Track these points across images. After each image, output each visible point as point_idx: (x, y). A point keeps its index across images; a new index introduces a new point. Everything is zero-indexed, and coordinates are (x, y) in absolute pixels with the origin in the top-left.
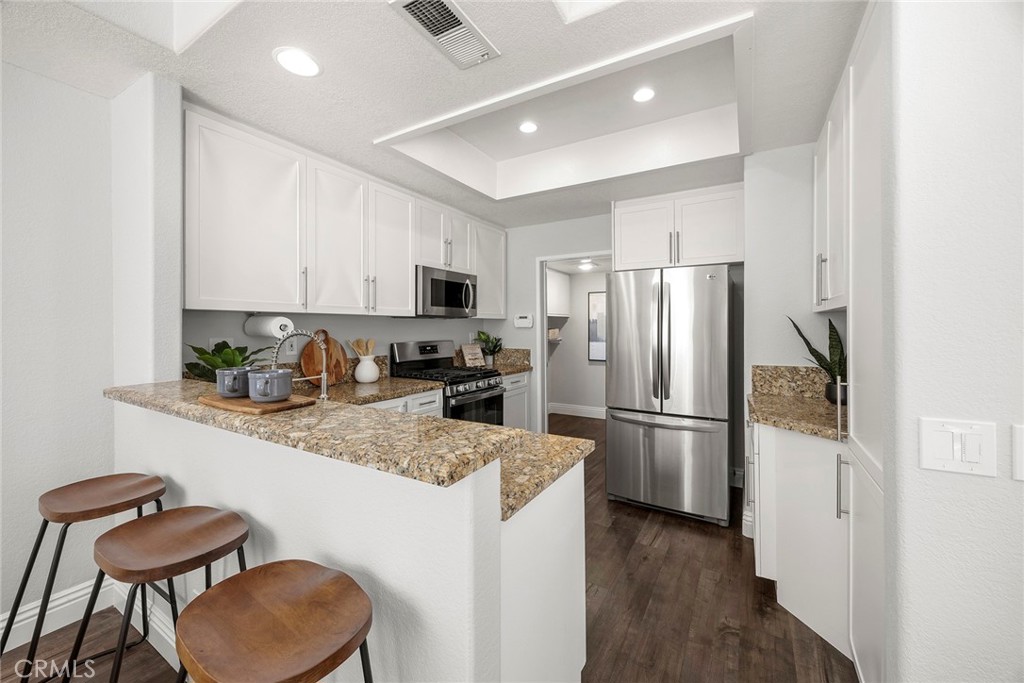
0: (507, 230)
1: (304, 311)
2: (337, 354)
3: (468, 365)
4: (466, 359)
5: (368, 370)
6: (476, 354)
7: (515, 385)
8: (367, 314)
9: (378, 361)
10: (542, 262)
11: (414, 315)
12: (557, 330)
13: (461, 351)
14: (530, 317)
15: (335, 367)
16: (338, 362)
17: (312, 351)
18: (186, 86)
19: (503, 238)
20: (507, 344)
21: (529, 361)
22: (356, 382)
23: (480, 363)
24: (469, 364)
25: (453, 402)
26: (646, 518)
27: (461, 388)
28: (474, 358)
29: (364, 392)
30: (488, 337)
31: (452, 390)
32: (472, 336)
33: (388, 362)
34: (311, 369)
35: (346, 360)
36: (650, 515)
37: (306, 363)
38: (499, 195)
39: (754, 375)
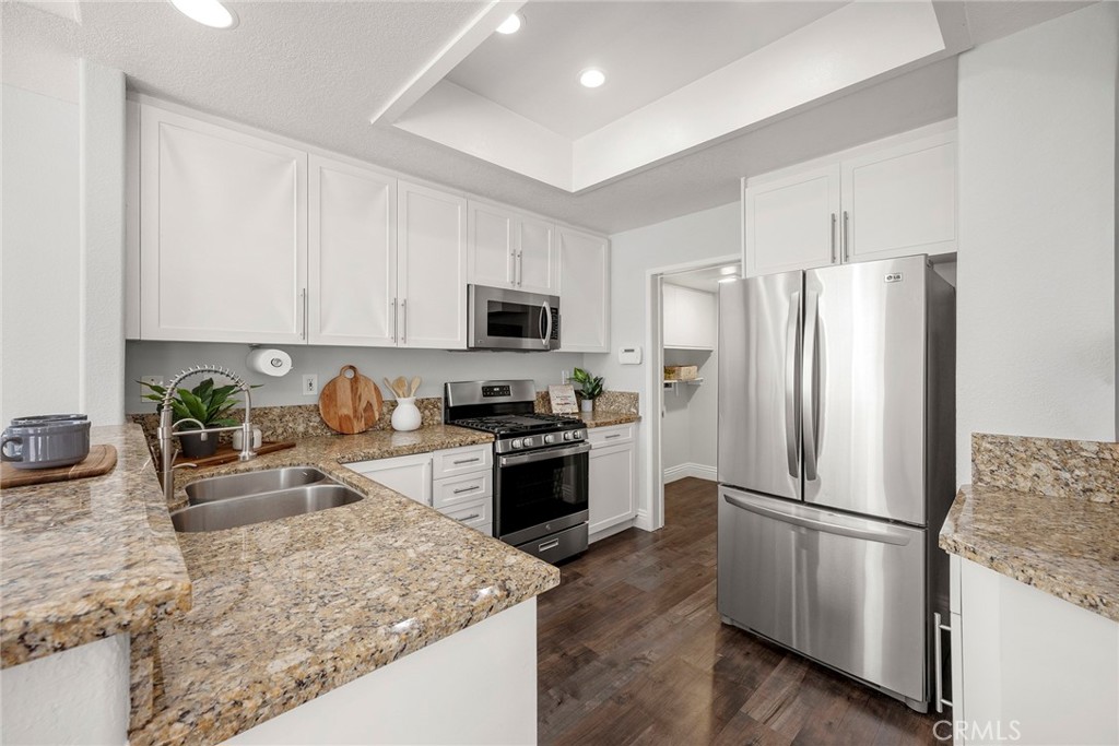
0: (610, 237)
1: (304, 343)
2: (367, 395)
3: (554, 412)
4: (553, 403)
5: (406, 416)
6: (566, 398)
7: (612, 440)
8: (395, 345)
9: (421, 405)
10: (654, 277)
11: (465, 348)
12: (696, 368)
13: (547, 393)
14: (637, 350)
15: (365, 410)
16: (369, 405)
17: (335, 390)
18: (129, 73)
19: (604, 249)
20: (609, 386)
21: (637, 409)
22: (393, 430)
23: (571, 409)
24: (556, 410)
25: (504, 461)
26: (776, 665)
27: (517, 443)
28: (563, 402)
29: (400, 441)
30: (588, 376)
31: (506, 445)
32: (566, 374)
33: (442, 405)
34: (332, 413)
35: (381, 402)
36: (783, 663)
37: (325, 406)
38: (575, 186)
39: (977, 451)
